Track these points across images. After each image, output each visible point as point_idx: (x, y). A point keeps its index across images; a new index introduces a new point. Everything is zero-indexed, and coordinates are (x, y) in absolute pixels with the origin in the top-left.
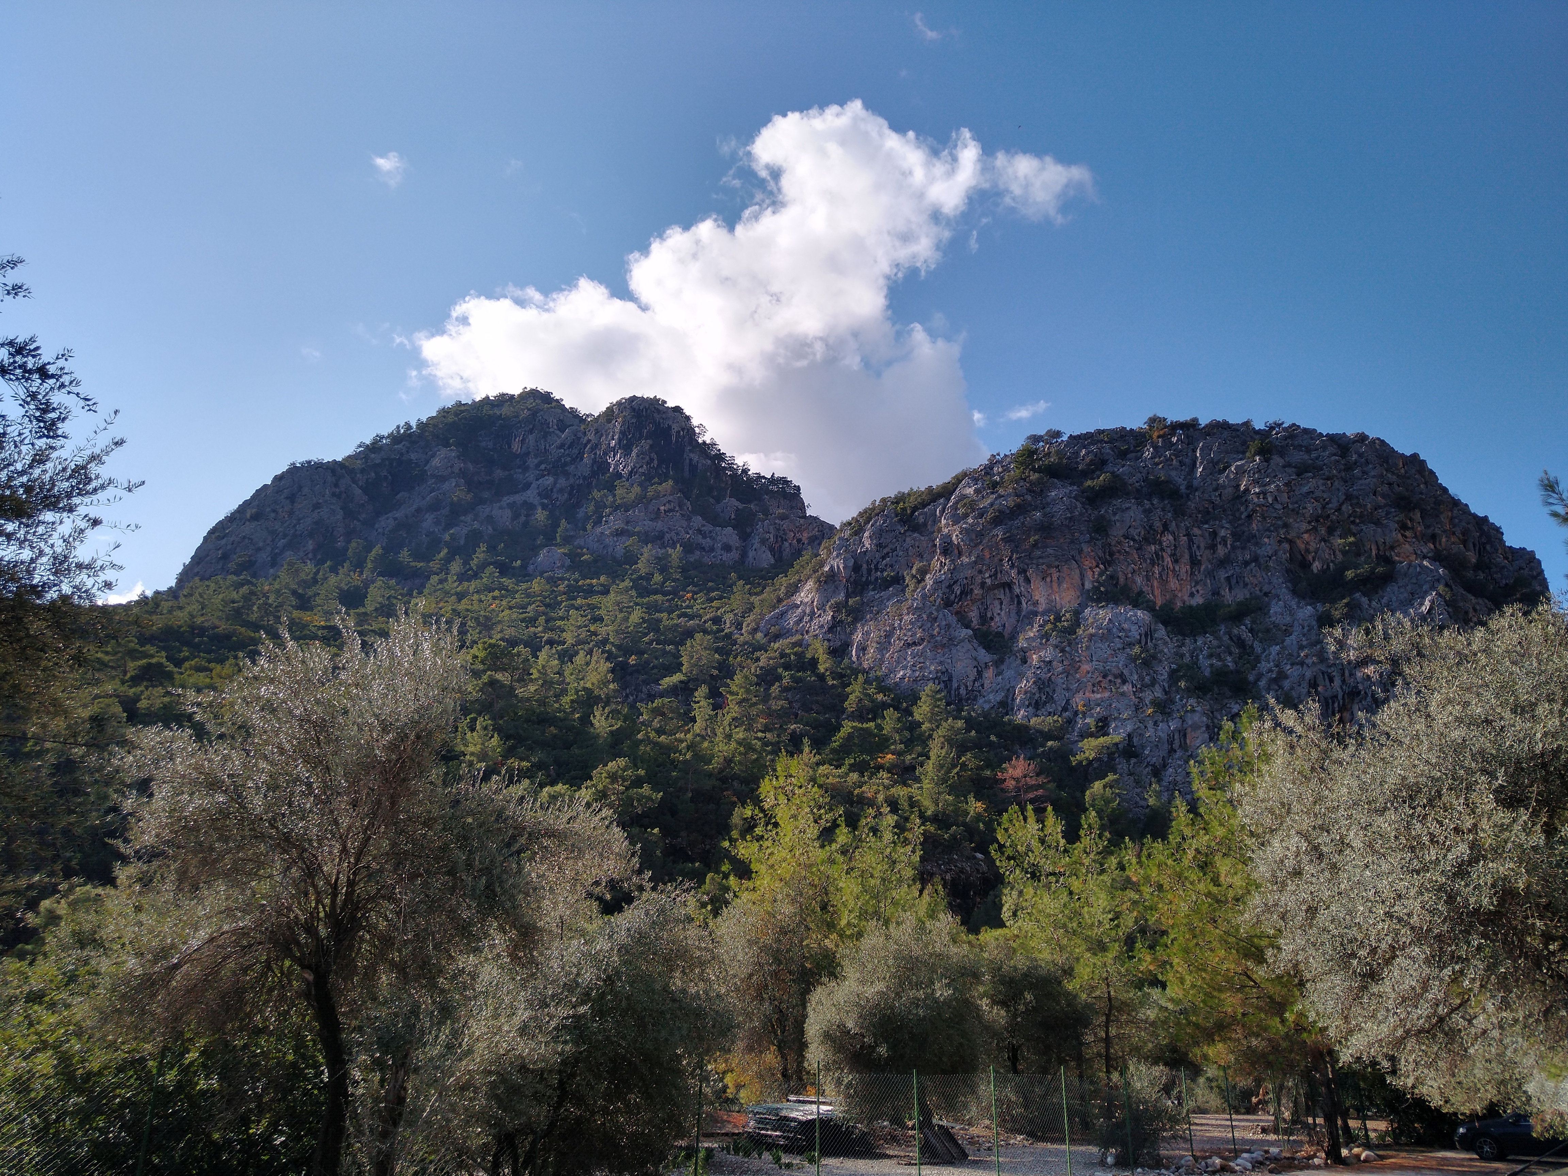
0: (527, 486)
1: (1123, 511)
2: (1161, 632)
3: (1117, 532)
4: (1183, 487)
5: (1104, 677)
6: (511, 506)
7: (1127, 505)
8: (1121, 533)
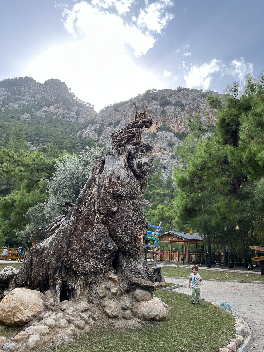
0: (24, 100)
1: (169, 109)
2: (176, 138)
3: (167, 114)
4: (184, 104)
5: (161, 149)
6: (19, 104)
7: (171, 107)
8: (168, 114)
